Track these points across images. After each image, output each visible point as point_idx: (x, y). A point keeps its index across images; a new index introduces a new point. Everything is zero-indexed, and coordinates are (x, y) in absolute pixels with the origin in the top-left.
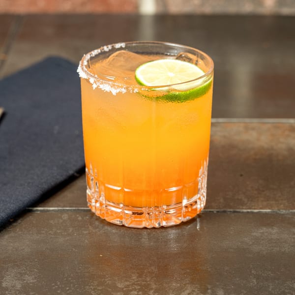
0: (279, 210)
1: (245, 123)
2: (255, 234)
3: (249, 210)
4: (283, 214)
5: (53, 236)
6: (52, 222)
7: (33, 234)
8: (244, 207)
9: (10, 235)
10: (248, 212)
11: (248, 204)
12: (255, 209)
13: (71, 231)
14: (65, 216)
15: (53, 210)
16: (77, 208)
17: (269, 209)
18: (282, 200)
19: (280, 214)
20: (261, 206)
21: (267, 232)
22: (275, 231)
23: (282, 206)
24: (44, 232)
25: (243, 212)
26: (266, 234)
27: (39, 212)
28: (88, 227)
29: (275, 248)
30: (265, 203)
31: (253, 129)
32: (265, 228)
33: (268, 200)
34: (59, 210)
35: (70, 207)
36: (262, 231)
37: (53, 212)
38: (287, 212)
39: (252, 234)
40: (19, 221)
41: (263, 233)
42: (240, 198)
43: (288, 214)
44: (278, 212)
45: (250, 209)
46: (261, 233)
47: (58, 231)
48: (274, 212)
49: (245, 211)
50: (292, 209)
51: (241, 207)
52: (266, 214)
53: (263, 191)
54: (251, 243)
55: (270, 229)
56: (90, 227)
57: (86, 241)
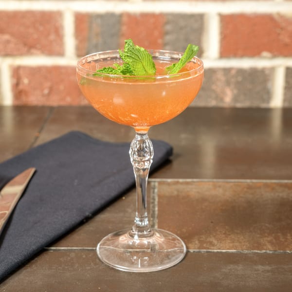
0: (243, 250)
1: (213, 182)
2: (224, 270)
3: (219, 251)
4: (246, 254)
5: (61, 271)
6: (61, 259)
7: (45, 269)
8: (215, 248)
9: (27, 270)
10: (218, 252)
11: (218, 246)
12: (223, 249)
13: (76, 267)
14: (73, 255)
15: (63, 250)
16: (82, 248)
17: (235, 249)
18: (244, 242)
19: (244, 254)
20: (228, 247)
21: (233, 269)
22: (240, 268)
23: (245, 247)
24: (54, 268)
25: (214, 252)
26: (233, 270)
27: (52, 251)
28: (90, 264)
29: (241, 283)
30: (231, 245)
31: (220, 187)
32: (232, 266)
33: (233, 242)
34: (68, 250)
35: (77, 247)
36: (230, 268)
37: (63, 251)
38: (249, 252)
39: (222, 270)
40: (36, 259)
41: (231, 269)
42: (211, 240)
43: (250, 253)
44: (242, 252)
45: (219, 249)
46: (229, 269)
47: (66, 267)
48: (238, 252)
49: (215, 251)
50: (253, 250)
51: (212, 248)
52: (232, 253)
53: (230, 235)
54: (221, 278)
55: (236, 266)
56: (92, 263)
57: (88, 275)
